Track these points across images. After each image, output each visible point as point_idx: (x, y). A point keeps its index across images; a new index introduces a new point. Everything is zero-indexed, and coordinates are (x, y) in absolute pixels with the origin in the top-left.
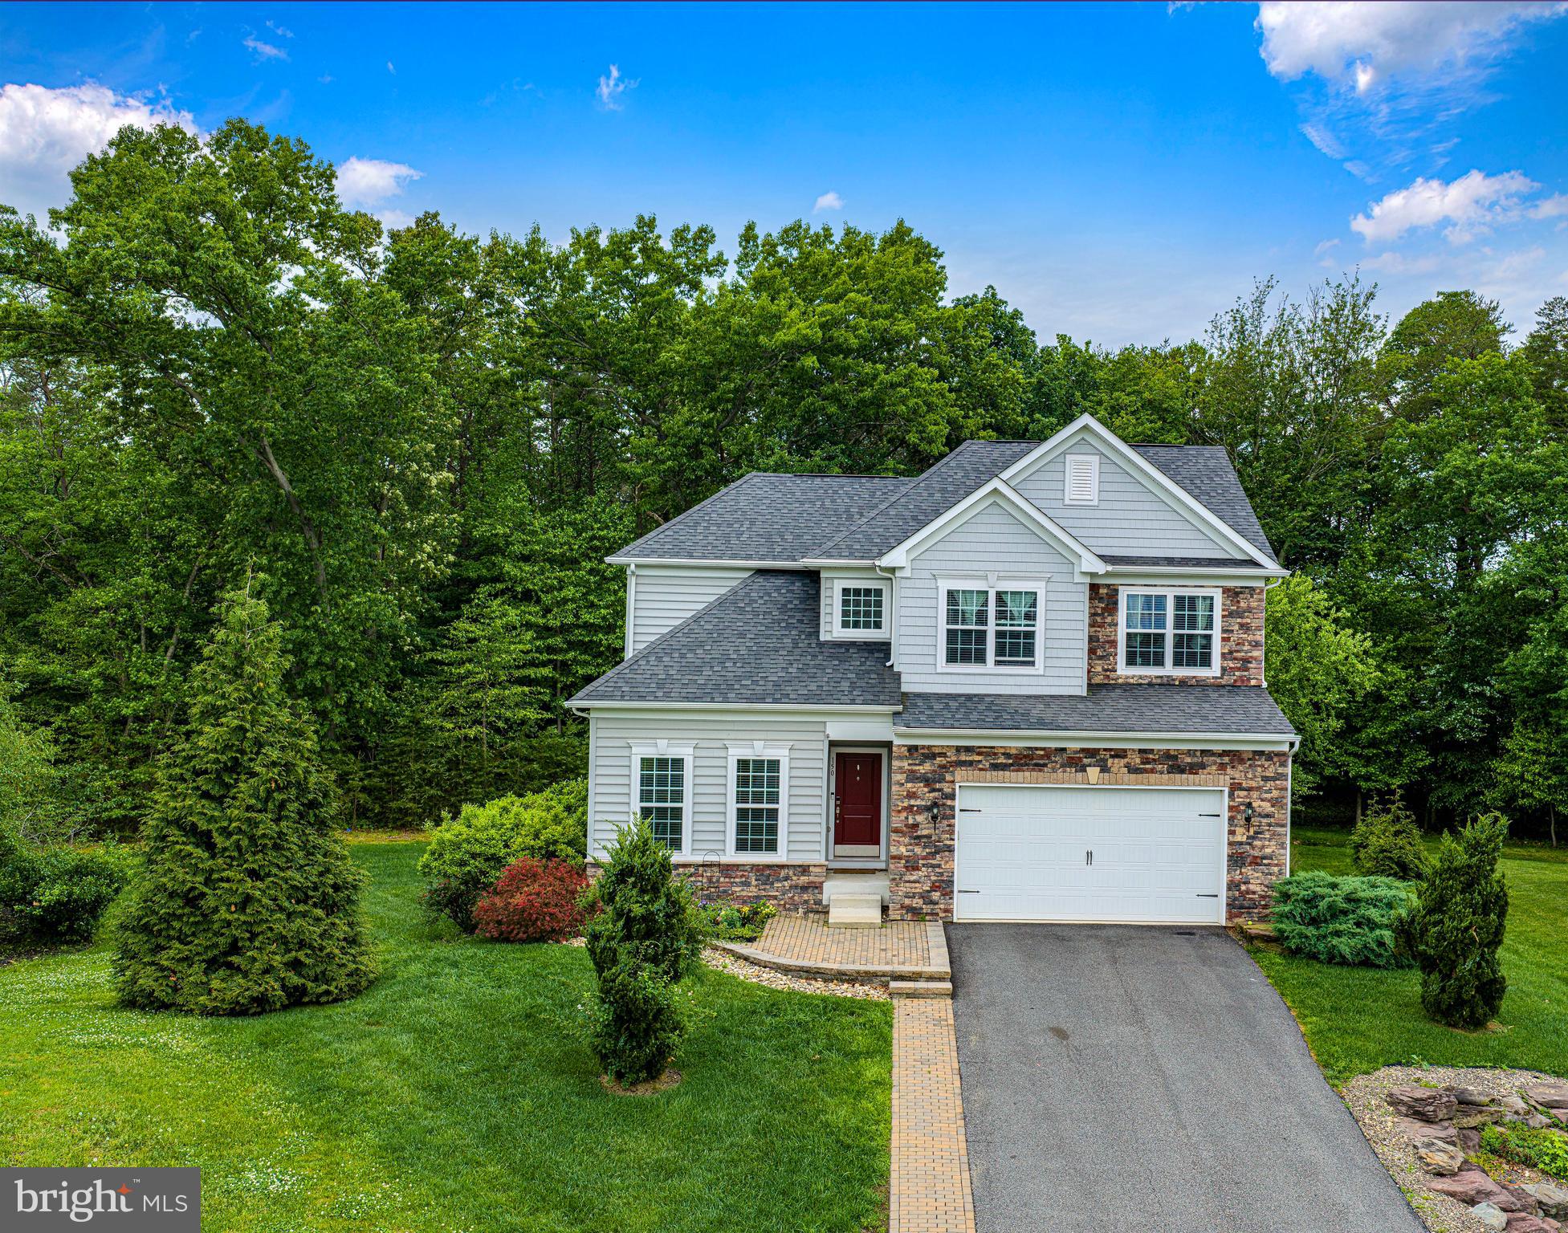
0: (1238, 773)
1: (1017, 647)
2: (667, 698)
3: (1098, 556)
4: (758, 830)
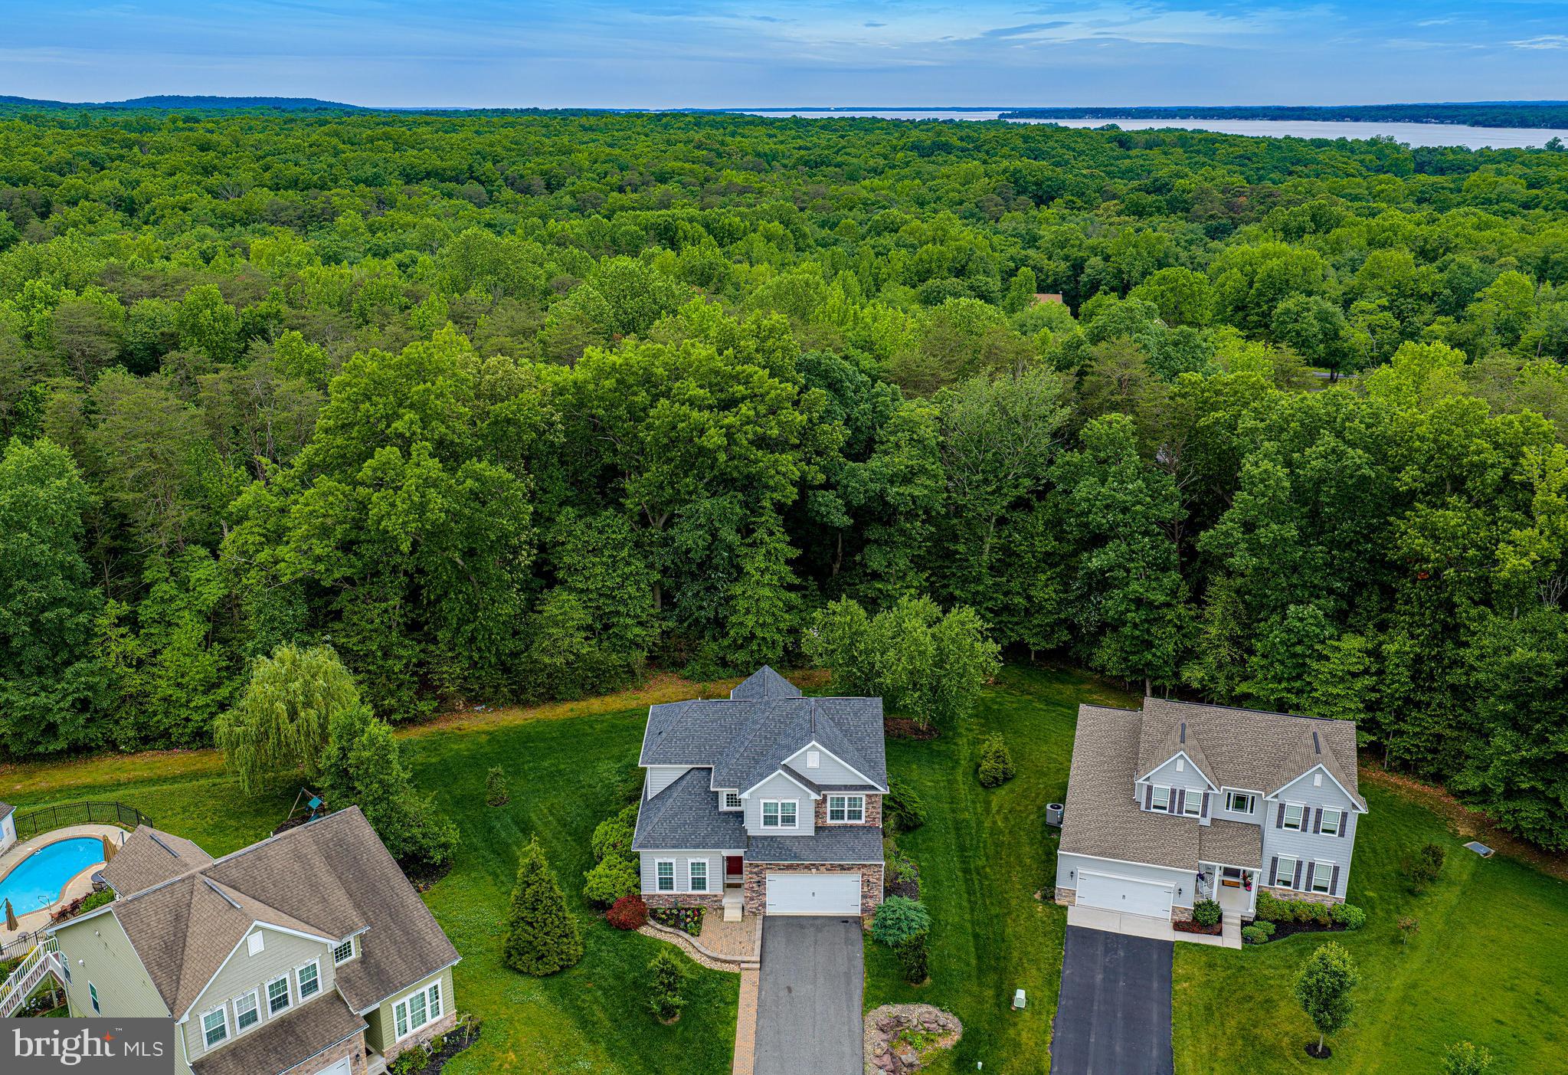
0: (865, 871)
1: (789, 820)
2: (666, 847)
3: (818, 788)
4: (699, 883)
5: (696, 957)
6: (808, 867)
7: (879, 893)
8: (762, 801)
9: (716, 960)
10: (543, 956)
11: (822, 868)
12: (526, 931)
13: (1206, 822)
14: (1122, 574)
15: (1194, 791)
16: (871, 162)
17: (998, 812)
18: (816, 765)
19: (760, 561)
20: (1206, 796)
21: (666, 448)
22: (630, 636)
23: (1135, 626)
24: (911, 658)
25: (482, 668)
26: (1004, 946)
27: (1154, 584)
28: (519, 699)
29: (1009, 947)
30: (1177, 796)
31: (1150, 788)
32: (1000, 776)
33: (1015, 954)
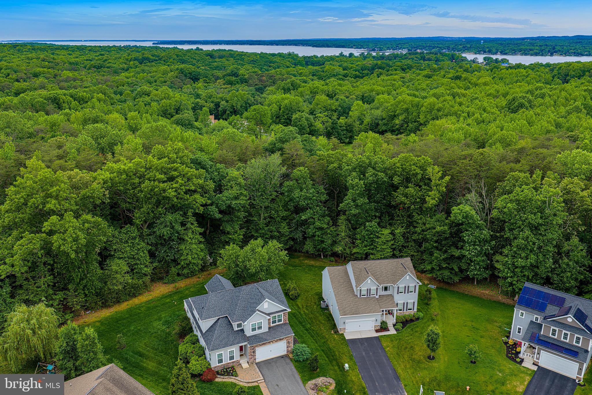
0: (288, 339)
1: (260, 328)
2: (221, 348)
3: (269, 314)
4: (232, 358)
5: (241, 384)
6: (269, 342)
7: (292, 345)
8: (251, 324)
9: (249, 383)
11: (274, 342)
13: (377, 297)
15: (373, 288)
17: (303, 307)
18: (267, 307)
20: (377, 289)
26: (332, 351)
30: (369, 291)
31: (361, 290)
32: (297, 295)
33: (337, 353)
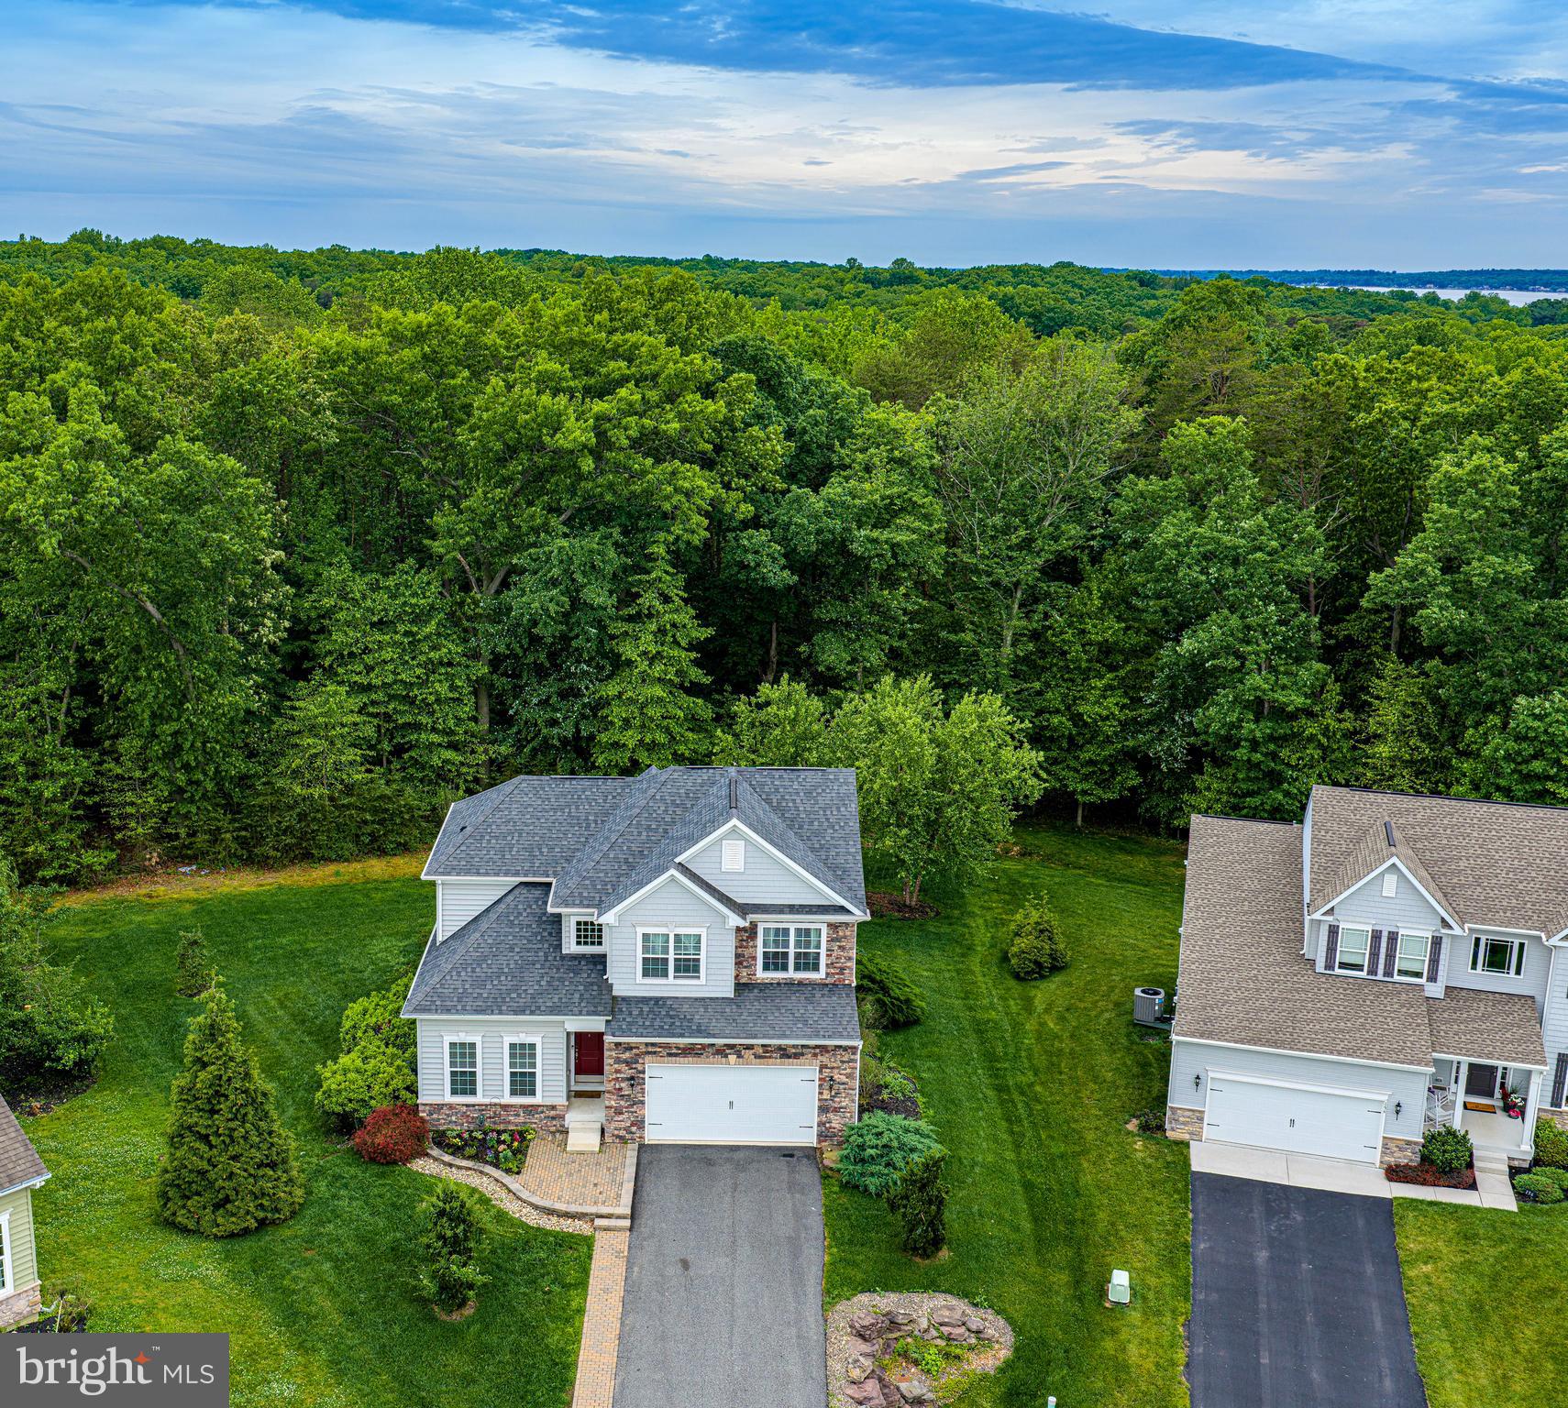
0: (824, 1059)
1: (688, 967)
2: (464, 1011)
3: (743, 910)
4: (523, 1083)
5: (512, 1208)
6: (721, 1052)
7: (851, 1102)
8: (641, 931)
9: (550, 1212)
10: (227, 1200)
11: (748, 1054)
12: (195, 1151)
13: (1435, 990)
14: (1233, 663)
15: (1415, 932)
16: (810, 294)
17: (1047, 1011)
18: (739, 866)
19: (648, 642)
20: (1437, 942)
21: (501, 461)
22: (436, 761)
23: (1255, 745)
24: (896, 771)
25: (192, 800)
26: (1080, 1203)
27: (1284, 680)
28: (250, 857)
29: (1089, 1206)
30: (1384, 944)
31: (1333, 931)
32: (1047, 961)
33: (1101, 1215)
